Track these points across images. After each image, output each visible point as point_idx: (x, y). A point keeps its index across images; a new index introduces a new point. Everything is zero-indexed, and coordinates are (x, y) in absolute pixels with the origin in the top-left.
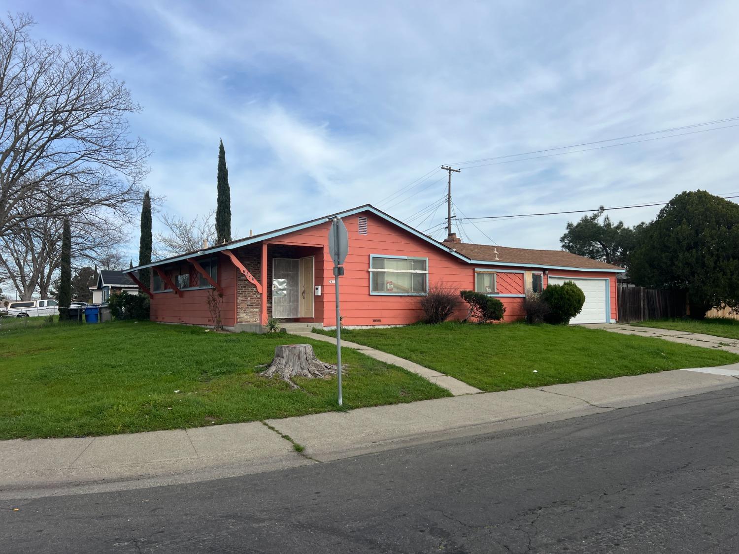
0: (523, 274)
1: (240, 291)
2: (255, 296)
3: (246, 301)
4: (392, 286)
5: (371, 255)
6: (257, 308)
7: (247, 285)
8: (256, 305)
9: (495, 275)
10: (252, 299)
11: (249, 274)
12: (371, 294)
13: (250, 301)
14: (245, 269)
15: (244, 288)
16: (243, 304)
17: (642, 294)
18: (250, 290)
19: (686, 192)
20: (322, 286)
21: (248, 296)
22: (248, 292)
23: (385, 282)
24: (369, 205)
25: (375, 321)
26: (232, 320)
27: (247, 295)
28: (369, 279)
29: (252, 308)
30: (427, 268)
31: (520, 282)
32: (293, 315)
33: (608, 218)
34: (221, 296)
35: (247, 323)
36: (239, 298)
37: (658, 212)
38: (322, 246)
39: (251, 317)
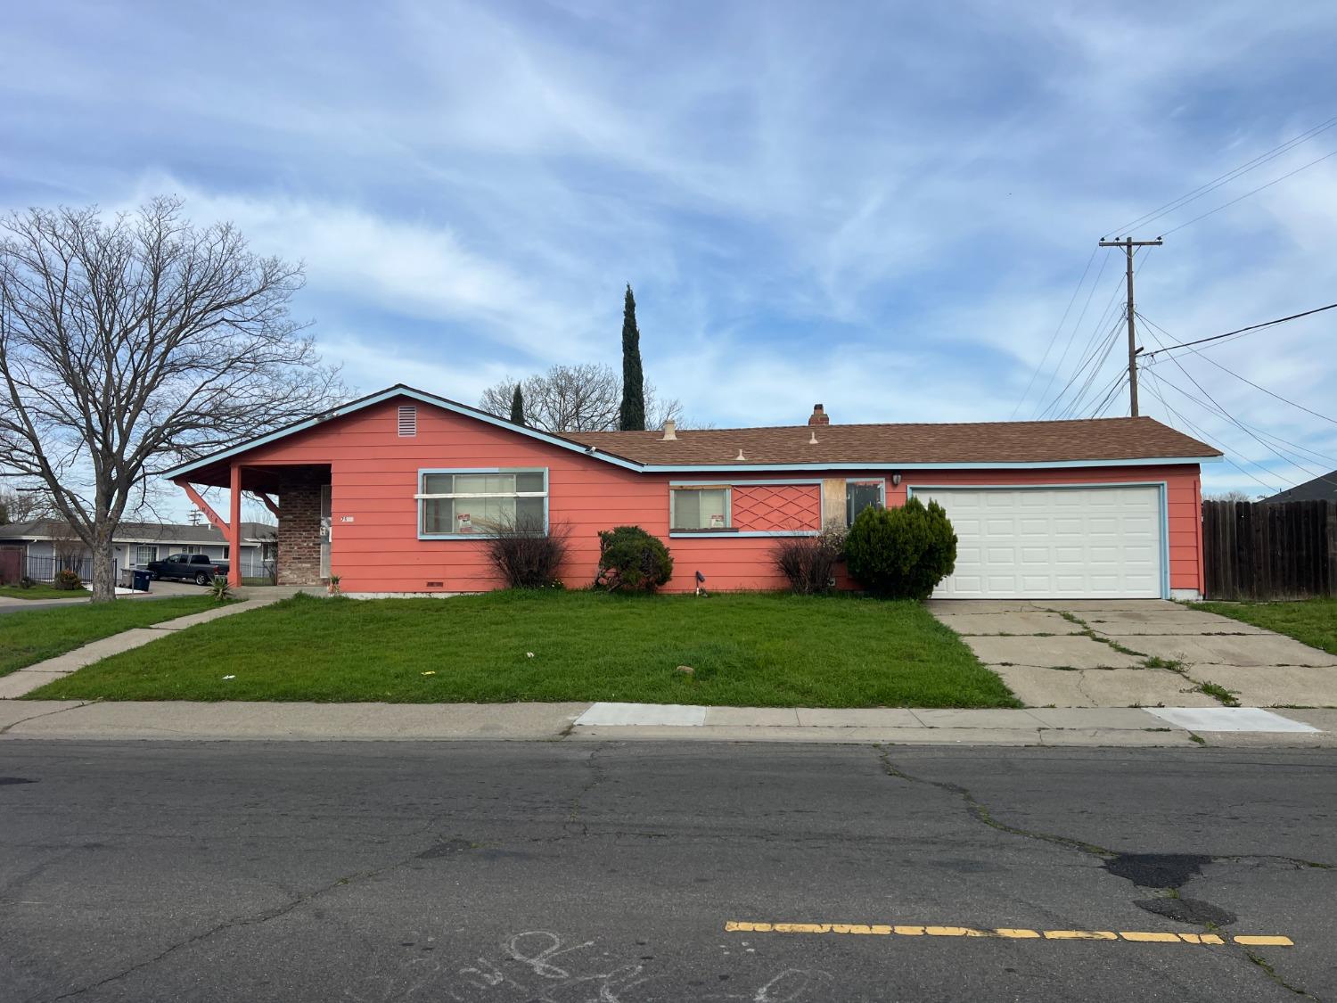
0: (816, 485)
1: (283, 536)
3: (291, 552)
5: (419, 470)
7: (293, 527)
8: (306, 558)
9: (729, 491)
12: (419, 537)
15: (288, 533)
16: (287, 557)
18: (298, 535)
22: (295, 538)
23: (454, 516)
25: (431, 584)
27: (293, 543)
28: (417, 512)
29: (299, 562)
30: (546, 487)
31: (810, 504)
38: (328, 463)
39: (298, 577)
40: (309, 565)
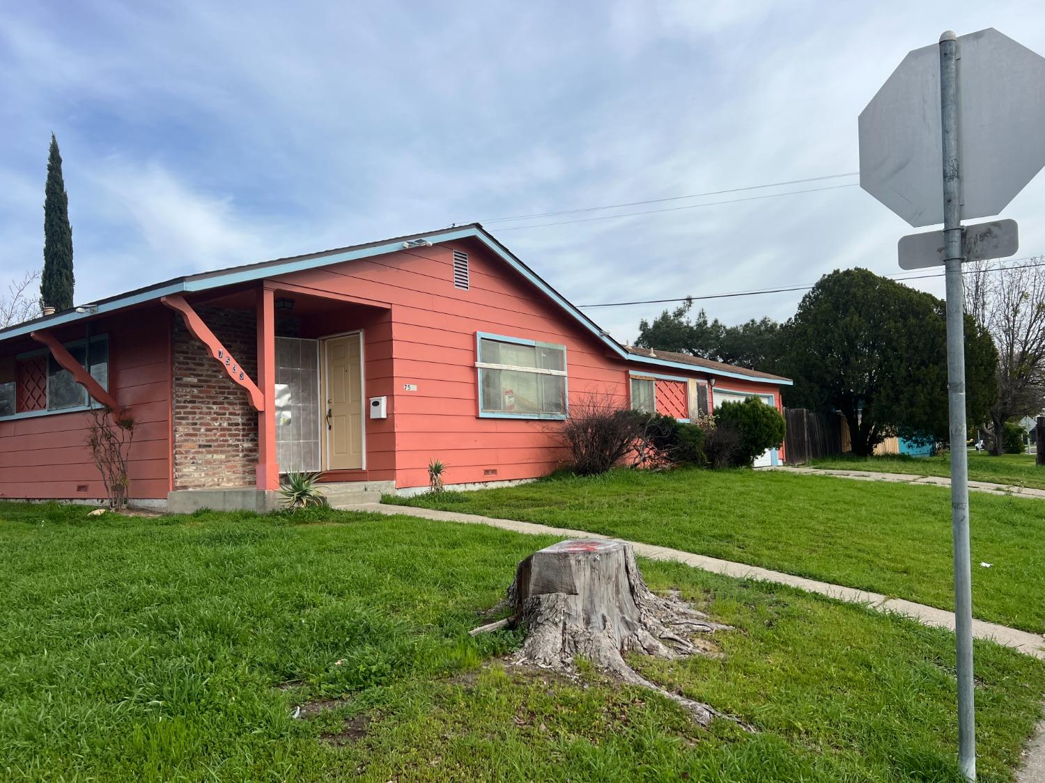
0: (685, 383)
1: (182, 411)
2: (217, 424)
3: (195, 435)
4: (512, 399)
5: (478, 332)
6: (222, 452)
7: (198, 397)
8: (219, 446)
9: (654, 383)
10: (210, 430)
11: (233, 362)
12: (481, 415)
13: (206, 435)
14: (222, 349)
15: (190, 405)
16: (189, 444)
17: (805, 420)
18: (205, 410)
19: (838, 270)
20: (391, 396)
21: (201, 424)
22: (200, 413)
23: (502, 390)
24: (478, 226)
25: (487, 472)
26: (163, 483)
27: (198, 422)
28: (476, 384)
29: (209, 452)
30: (566, 366)
31: (681, 397)
32: (307, 465)
33: (703, 314)
34: (127, 424)
35: (198, 489)
36: (180, 429)
37: (800, 300)
38: (388, 306)
39: (207, 475)
40: (223, 457)
